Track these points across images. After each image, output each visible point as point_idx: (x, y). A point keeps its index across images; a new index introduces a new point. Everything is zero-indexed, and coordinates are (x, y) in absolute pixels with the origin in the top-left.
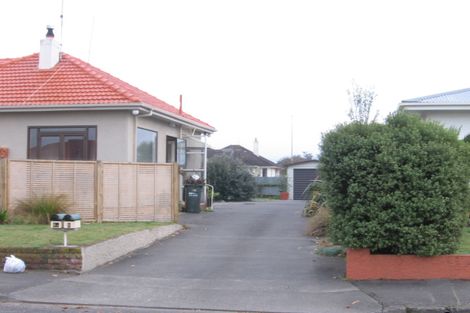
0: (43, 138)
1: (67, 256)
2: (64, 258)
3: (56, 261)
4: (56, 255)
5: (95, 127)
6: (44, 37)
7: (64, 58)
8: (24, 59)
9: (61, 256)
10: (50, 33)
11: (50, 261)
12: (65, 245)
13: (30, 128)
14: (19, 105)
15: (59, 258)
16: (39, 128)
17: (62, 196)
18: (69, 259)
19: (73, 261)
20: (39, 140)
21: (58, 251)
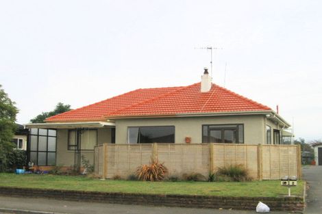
0: (211, 131)
1: (295, 202)
2: (293, 203)
3: (288, 205)
4: (287, 201)
5: (243, 124)
6: (203, 74)
7: (214, 86)
8: (190, 87)
9: (290, 202)
10: (206, 72)
11: (283, 205)
12: (289, 195)
13: (203, 126)
14: (198, 113)
15: (289, 203)
16: (208, 125)
17: (241, 165)
18: (295, 204)
19: (298, 205)
20: (209, 132)
21: (288, 199)
